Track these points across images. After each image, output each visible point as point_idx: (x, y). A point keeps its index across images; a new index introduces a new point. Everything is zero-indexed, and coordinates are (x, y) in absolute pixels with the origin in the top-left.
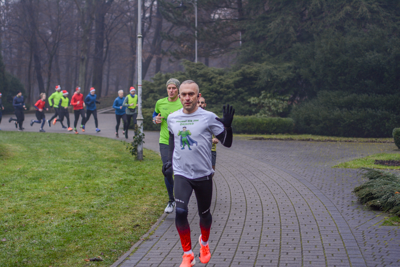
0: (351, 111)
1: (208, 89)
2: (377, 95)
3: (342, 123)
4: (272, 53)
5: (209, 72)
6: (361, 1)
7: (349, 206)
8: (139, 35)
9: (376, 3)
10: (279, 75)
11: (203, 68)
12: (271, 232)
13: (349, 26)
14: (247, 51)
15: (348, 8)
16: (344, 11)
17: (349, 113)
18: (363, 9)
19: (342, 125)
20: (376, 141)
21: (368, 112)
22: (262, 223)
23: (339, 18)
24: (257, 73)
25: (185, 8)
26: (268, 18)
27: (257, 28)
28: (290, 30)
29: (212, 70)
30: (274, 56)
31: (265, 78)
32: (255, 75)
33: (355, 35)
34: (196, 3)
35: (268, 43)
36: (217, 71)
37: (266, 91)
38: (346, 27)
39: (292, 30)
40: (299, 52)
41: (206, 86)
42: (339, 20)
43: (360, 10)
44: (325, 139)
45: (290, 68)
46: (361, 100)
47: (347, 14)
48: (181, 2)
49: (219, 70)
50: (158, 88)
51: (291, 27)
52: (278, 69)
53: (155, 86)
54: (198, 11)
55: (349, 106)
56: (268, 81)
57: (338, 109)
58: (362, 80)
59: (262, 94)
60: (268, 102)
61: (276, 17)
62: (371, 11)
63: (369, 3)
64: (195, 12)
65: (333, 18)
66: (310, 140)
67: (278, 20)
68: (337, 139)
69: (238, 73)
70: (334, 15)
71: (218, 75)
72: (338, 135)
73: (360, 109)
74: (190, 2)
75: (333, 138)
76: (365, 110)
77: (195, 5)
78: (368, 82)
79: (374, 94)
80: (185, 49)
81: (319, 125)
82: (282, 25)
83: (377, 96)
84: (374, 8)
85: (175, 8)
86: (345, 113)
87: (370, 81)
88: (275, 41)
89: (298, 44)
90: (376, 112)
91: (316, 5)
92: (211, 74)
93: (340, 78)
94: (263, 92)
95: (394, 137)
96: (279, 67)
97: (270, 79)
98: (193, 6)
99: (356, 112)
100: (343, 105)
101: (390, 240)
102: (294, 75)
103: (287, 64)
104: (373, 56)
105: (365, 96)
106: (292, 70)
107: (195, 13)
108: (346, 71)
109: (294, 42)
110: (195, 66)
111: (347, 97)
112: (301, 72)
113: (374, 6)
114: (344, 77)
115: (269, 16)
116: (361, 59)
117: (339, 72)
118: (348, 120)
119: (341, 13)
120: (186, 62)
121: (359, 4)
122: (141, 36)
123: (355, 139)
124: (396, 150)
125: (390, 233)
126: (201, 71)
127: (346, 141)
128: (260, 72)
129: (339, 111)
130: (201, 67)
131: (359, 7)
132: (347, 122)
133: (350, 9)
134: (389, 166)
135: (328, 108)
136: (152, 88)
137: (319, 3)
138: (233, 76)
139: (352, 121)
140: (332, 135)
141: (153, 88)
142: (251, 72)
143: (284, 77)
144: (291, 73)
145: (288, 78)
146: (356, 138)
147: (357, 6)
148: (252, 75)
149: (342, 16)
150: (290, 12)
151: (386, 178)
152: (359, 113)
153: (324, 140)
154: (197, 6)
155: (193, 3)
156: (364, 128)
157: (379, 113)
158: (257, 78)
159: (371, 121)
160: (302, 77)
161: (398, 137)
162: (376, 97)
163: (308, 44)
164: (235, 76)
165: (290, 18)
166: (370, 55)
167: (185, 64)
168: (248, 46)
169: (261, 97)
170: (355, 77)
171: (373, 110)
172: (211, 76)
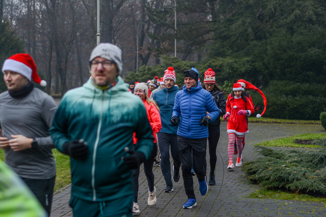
0: (295, 98)
1: (181, 79)
2: (317, 84)
3: (287, 108)
4: (235, 49)
5: (181, 65)
6: (308, 6)
7: (235, 180)
8: (98, 34)
9: (321, 7)
10: (239, 68)
11: (178, 62)
12: (143, 203)
13: (298, 27)
14: (214, 48)
15: (297, 12)
16: (294, 14)
17: (294, 100)
18: (310, 13)
19: (287, 110)
20: (314, 123)
21: (309, 99)
22: (144, 194)
23: (289, 20)
24: (221, 66)
25: (166, 12)
26: (232, 20)
27: (223, 29)
28: (249, 30)
29: (185, 63)
30: (237, 51)
31: (228, 70)
32: (219, 67)
33: (301, 34)
34: (175, 9)
35: (232, 41)
36: (189, 64)
37: (228, 81)
38: (295, 27)
39: (250, 30)
40: (255, 48)
41: (179, 77)
42: (290, 21)
43: (307, 14)
44: (273, 121)
45: (248, 61)
46: (303, 88)
47: (296, 17)
48: (164, 8)
49: (190, 63)
50: (142, 78)
51: (250, 28)
52: (239, 63)
53: (139, 77)
54: (177, 14)
55: (294, 93)
56: (230, 73)
57: (284, 96)
58: (305, 71)
59: (225, 83)
60: (230, 90)
61: (239, 19)
62: (316, 14)
63: (315, 8)
64: (175, 15)
65: (285, 20)
66: (259, 122)
67: (239, 22)
68: (283, 121)
69: (206, 66)
70: (286, 18)
71: (189, 68)
72: (284, 118)
73: (302, 96)
74: (170, 7)
75: (279, 120)
76: (307, 97)
77: (175, 10)
78: (310, 73)
79: (315, 83)
80: (166, 46)
81: (268, 110)
82: (242, 26)
83: (318, 86)
84: (319, 11)
85: (159, 13)
86: (290, 99)
87: (312, 73)
88: (237, 39)
89: (255, 42)
90: (316, 99)
91: (270, 9)
92: (183, 67)
93: (286, 70)
94: (225, 82)
95: (321, 120)
96: (239, 61)
97: (232, 71)
98: (173, 10)
99: (299, 98)
100: (288, 93)
101: (241, 212)
102: (251, 67)
103: (247, 59)
104: (314, 51)
105: (308, 85)
106: (249, 63)
107: (175, 17)
108: (292, 64)
109: (252, 40)
110: (171, 60)
111: (293, 86)
112: (256, 65)
113: (319, 10)
114: (291, 69)
115: (233, 19)
116: (303, 54)
117: (286, 65)
118: (292, 105)
119: (291, 16)
120: (164, 57)
121: (307, 9)
122: (100, 34)
123: (297, 121)
124: (323, 131)
125: (247, 205)
126: (175, 64)
127: (288, 123)
128: (224, 64)
129: (286, 98)
130: (176, 61)
131: (307, 10)
132: (291, 107)
133: (299, 13)
134: (303, 144)
135: (277, 95)
136: (136, 78)
137: (274, 8)
138: (202, 68)
139: (296, 106)
140: (280, 118)
141: (138, 78)
142: (216, 65)
143: (243, 70)
144: (249, 66)
145: (246, 70)
146: (299, 121)
147: (305, 10)
148: (217, 68)
149: (293, 19)
150: (249, 15)
151: (276, 155)
152: (302, 99)
153: (271, 122)
154: (176, 10)
155: (173, 9)
156: (306, 112)
157: (318, 100)
158: (221, 70)
159: (311, 106)
160: (257, 69)
161: (324, 120)
162: (316, 86)
163: (263, 42)
164: (204, 69)
165: (249, 20)
166: (312, 51)
167: (163, 58)
168: (216, 43)
169: (224, 86)
170: (299, 70)
171: (314, 97)
172: (184, 68)
